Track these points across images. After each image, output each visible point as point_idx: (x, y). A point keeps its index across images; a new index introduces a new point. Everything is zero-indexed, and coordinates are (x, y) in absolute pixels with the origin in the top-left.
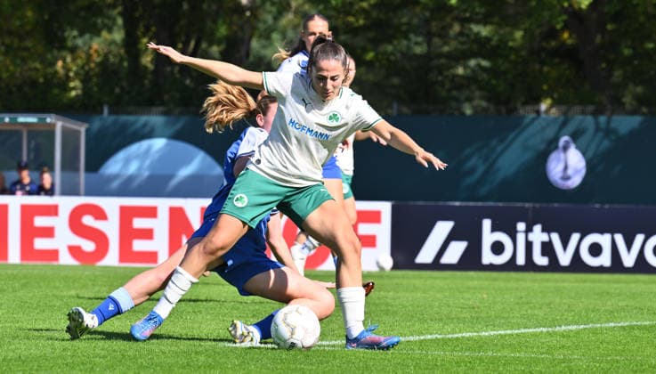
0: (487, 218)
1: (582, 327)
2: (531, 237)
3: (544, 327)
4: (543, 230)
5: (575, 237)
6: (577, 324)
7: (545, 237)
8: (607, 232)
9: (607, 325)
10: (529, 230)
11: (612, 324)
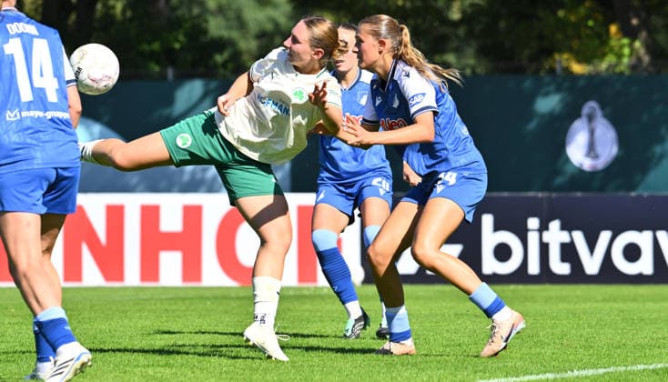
0: (488, 212)
1: (601, 371)
2: (547, 237)
3: (551, 372)
4: (563, 228)
5: (605, 236)
6: (595, 366)
7: (564, 237)
8: (647, 229)
9: (634, 368)
10: (544, 227)
11: (641, 367)
